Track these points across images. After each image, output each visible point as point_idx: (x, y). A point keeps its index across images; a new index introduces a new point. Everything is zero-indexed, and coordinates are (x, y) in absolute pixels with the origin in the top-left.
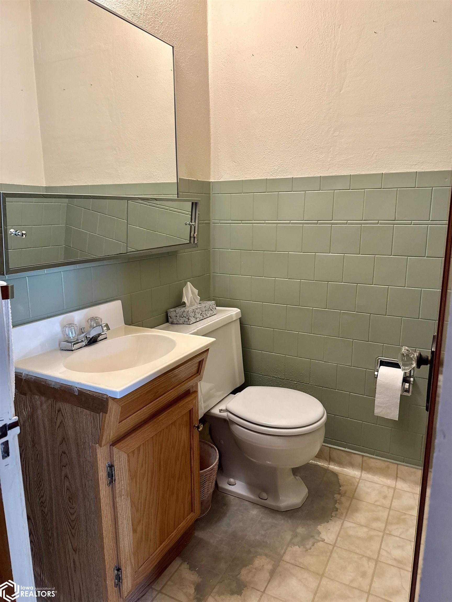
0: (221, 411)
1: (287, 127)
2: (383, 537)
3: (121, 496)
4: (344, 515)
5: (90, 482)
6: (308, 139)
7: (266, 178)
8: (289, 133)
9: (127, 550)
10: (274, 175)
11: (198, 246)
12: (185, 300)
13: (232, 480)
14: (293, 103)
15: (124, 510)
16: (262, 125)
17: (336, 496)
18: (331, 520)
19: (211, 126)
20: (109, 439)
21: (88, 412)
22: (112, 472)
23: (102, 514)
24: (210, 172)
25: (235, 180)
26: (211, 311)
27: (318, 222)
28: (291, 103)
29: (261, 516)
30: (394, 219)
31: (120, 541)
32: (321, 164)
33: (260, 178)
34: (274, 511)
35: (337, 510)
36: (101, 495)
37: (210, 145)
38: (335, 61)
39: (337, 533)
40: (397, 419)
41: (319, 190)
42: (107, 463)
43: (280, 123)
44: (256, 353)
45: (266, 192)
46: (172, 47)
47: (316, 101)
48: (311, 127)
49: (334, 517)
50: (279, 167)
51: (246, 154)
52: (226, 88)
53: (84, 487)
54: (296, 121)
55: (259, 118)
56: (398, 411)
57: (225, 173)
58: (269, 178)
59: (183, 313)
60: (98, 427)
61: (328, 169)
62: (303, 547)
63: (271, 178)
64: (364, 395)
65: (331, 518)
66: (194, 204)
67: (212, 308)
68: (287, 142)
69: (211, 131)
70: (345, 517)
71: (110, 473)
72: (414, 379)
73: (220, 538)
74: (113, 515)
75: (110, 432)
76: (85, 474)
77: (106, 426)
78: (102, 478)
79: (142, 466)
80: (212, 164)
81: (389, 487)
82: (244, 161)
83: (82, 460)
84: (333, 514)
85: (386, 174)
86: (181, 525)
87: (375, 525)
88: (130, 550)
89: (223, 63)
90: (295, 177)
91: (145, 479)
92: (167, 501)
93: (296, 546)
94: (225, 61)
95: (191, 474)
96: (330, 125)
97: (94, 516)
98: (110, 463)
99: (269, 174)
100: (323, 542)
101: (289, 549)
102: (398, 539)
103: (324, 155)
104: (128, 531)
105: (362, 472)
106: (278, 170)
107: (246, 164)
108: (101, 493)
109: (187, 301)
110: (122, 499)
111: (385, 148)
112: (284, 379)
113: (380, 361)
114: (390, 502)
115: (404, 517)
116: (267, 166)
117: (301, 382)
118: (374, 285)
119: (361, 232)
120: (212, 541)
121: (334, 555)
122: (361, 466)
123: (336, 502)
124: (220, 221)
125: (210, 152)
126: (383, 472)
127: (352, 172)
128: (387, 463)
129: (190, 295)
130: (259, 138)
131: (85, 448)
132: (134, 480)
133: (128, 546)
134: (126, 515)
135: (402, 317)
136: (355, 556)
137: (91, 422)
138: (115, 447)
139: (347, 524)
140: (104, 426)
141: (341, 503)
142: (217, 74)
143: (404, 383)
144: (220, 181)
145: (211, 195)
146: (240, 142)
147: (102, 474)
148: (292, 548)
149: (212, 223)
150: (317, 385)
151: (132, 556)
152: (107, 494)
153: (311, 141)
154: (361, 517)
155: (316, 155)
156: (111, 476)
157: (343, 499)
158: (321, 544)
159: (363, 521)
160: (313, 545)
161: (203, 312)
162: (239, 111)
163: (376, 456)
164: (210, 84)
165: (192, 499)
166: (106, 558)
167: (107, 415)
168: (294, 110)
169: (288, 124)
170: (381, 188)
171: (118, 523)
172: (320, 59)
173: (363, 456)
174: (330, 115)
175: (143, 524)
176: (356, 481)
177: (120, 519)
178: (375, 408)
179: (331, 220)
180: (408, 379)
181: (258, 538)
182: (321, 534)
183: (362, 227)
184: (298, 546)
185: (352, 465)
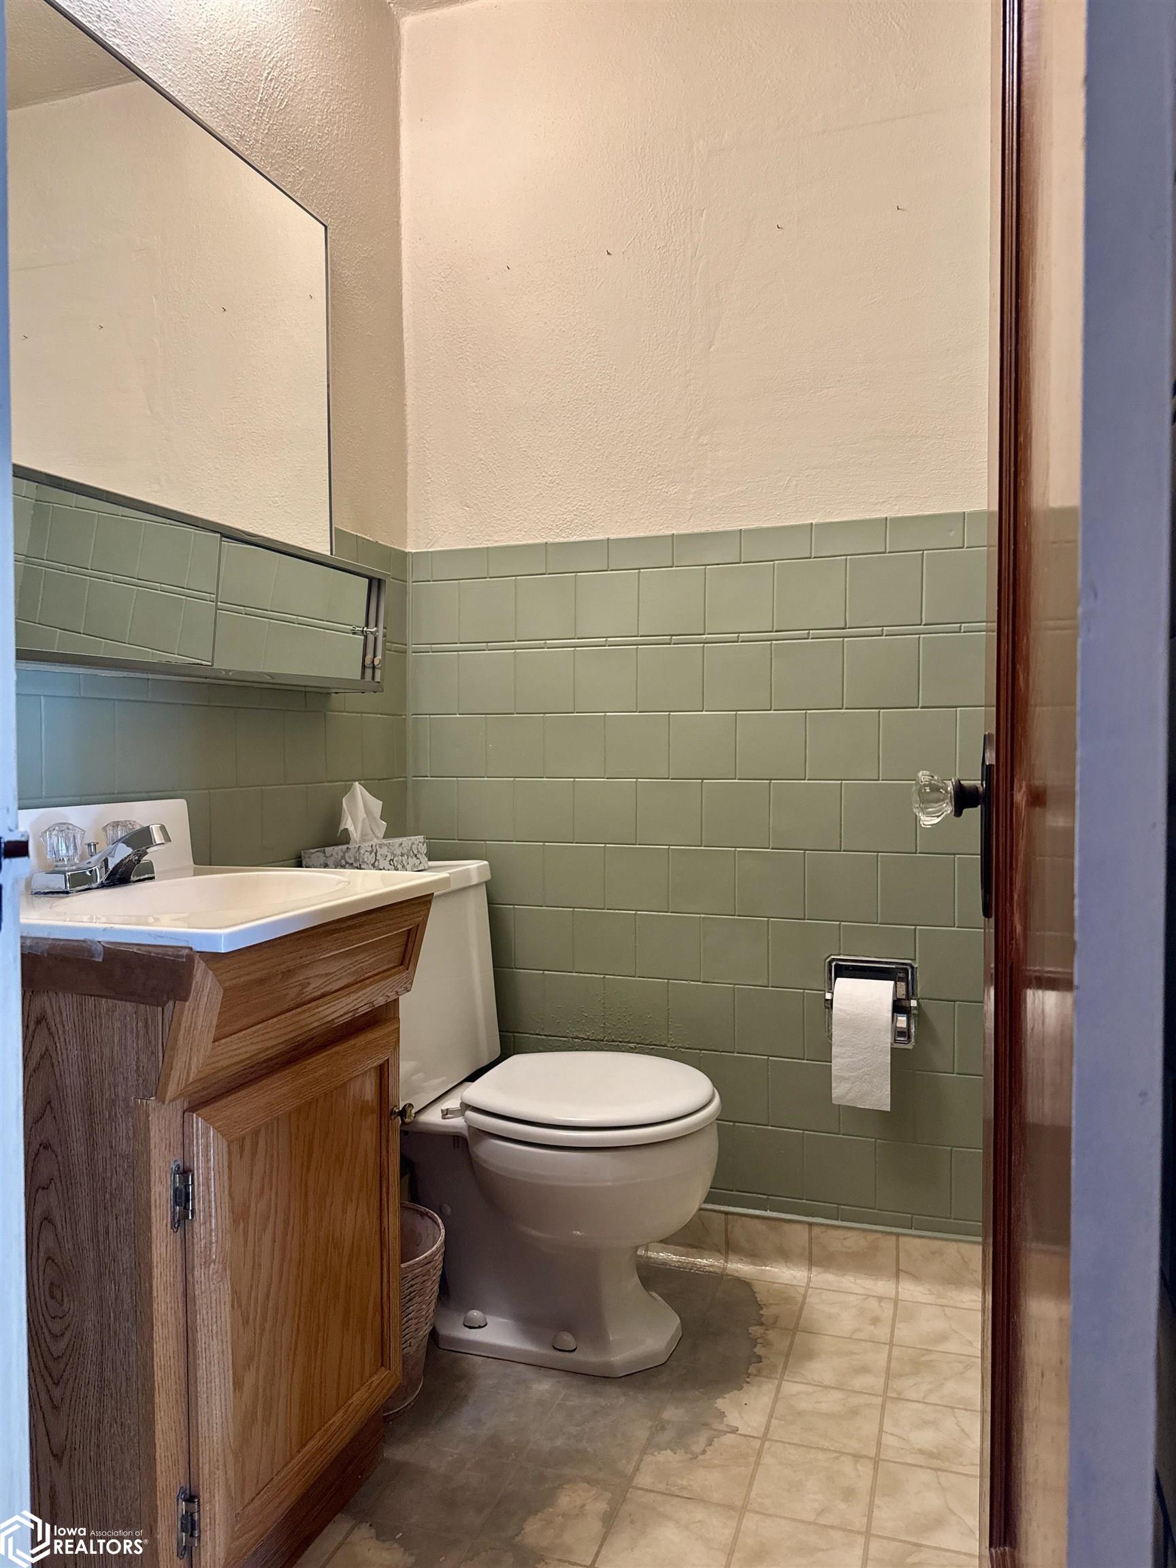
0: (446, 1114)
1: (590, 425)
2: (883, 1407)
3: (207, 1263)
4: (780, 1370)
5: (122, 1221)
6: (641, 452)
7: (545, 541)
8: (597, 439)
9: (217, 1435)
10: (564, 535)
11: (384, 690)
12: (348, 824)
13: (475, 1314)
14: (604, 371)
15: (214, 1310)
16: (532, 420)
17: (752, 1329)
18: (748, 1382)
19: (408, 424)
20: (187, 1080)
21: (130, 1007)
22: (186, 1186)
23: (155, 1313)
24: (406, 531)
25: (470, 547)
26: (415, 859)
27: (671, 638)
28: (599, 373)
29: (564, 1392)
30: (842, 626)
31: (199, 1404)
32: (672, 508)
33: (530, 542)
34: (599, 1378)
35: (759, 1359)
36: (154, 1252)
37: (406, 467)
38: (696, 284)
39: (769, 1410)
40: (889, 1110)
41: (670, 565)
42: (172, 1162)
43: (574, 416)
44: (526, 975)
45: (545, 574)
46: (323, 228)
47: (655, 368)
48: (646, 424)
49: (756, 1376)
50: (575, 515)
51: (495, 487)
52: (444, 338)
53: (101, 1239)
54: (612, 411)
55: (525, 405)
56: (889, 1086)
57: (445, 532)
58: (551, 540)
59: (344, 853)
60: (156, 1046)
61: (690, 519)
62: (683, 1451)
63: (557, 540)
64: (803, 1059)
65: (747, 1379)
66: (373, 581)
67: (418, 852)
68: (592, 460)
69: (408, 435)
70: (783, 1373)
71: (181, 1191)
72: (918, 1003)
73: (455, 1456)
74: (181, 1325)
75: (190, 1060)
76: (108, 1196)
77: (181, 1037)
78: (158, 1202)
79: (262, 1192)
80: (410, 511)
81: (880, 1299)
82: (492, 504)
83: (100, 1156)
84: (752, 1370)
85: (819, 525)
86: (356, 1399)
87: (860, 1382)
88: (225, 1439)
89: (437, 283)
90: (612, 537)
91: (269, 1232)
92: (322, 1316)
93: (666, 1450)
94: (443, 280)
95: (382, 1252)
96: (690, 420)
97: (129, 1324)
98: (180, 1163)
99: (552, 533)
100: (735, 1433)
101: (648, 1459)
102: (919, 1406)
103: (678, 488)
104: (222, 1376)
105: (810, 1270)
106: (574, 522)
107: (495, 509)
108: (154, 1247)
109: (353, 827)
110: (211, 1272)
111: (814, 468)
112: (602, 1041)
113: (835, 966)
114: (888, 1330)
115: (926, 1358)
116: (548, 513)
117: (648, 1042)
118: (808, 780)
119: (771, 658)
120: (433, 1465)
121: (767, 1460)
122: (807, 1253)
123: (754, 1342)
124: (433, 646)
125: (406, 483)
126: (862, 1262)
127: (744, 524)
128: (871, 1237)
129: (361, 814)
130: (524, 451)
131: (113, 1119)
132: (241, 1226)
133: (219, 1421)
134: (219, 1323)
135: (878, 852)
136: (821, 1455)
137: (138, 1036)
138: (197, 1115)
139: (790, 1388)
140: (176, 1040)
141: (767, 1344)
142: (423, 308)
143: (895, 1014)
144: (432, 552)
145: (410, 584)
146: (481, 460)
147: (161, 1192)
148: (655, 1456)
149: (410, 651)
150: (687, 1046)
151: (230, 1458)
152: (168, 1255)
153: (647, 456)
154: (821, 1369)
155: (660, 487)
156: (182, 1197)
157: (772, 1335)
158: (729, 1439)
159: (829, 1378)
160: (710, 1443)
161: (396, 859)
162: (477, 391)
163: (842, 1220)
164: (405, 330)
165: (382, 1326)
166: (157, 1454)
167: (187, 1004)
168: (607, 387)
169: (593, 418)
170: (810, 558)
171: (195, 1346)
172: (661, 280)
173: (810, 1224)
174: (689, 398)
175: (258, 1368)
176: (798, 1293)
177: (203, 1336)
178: (833, 1085)
179: (702, 632)
180: (904, 1003)
181: (559, 1443)
182: (725, 1416)
183: (773, 646)
184: (671, 1450)
185: (784, 1255)
